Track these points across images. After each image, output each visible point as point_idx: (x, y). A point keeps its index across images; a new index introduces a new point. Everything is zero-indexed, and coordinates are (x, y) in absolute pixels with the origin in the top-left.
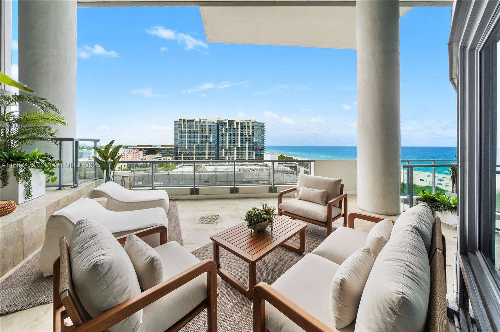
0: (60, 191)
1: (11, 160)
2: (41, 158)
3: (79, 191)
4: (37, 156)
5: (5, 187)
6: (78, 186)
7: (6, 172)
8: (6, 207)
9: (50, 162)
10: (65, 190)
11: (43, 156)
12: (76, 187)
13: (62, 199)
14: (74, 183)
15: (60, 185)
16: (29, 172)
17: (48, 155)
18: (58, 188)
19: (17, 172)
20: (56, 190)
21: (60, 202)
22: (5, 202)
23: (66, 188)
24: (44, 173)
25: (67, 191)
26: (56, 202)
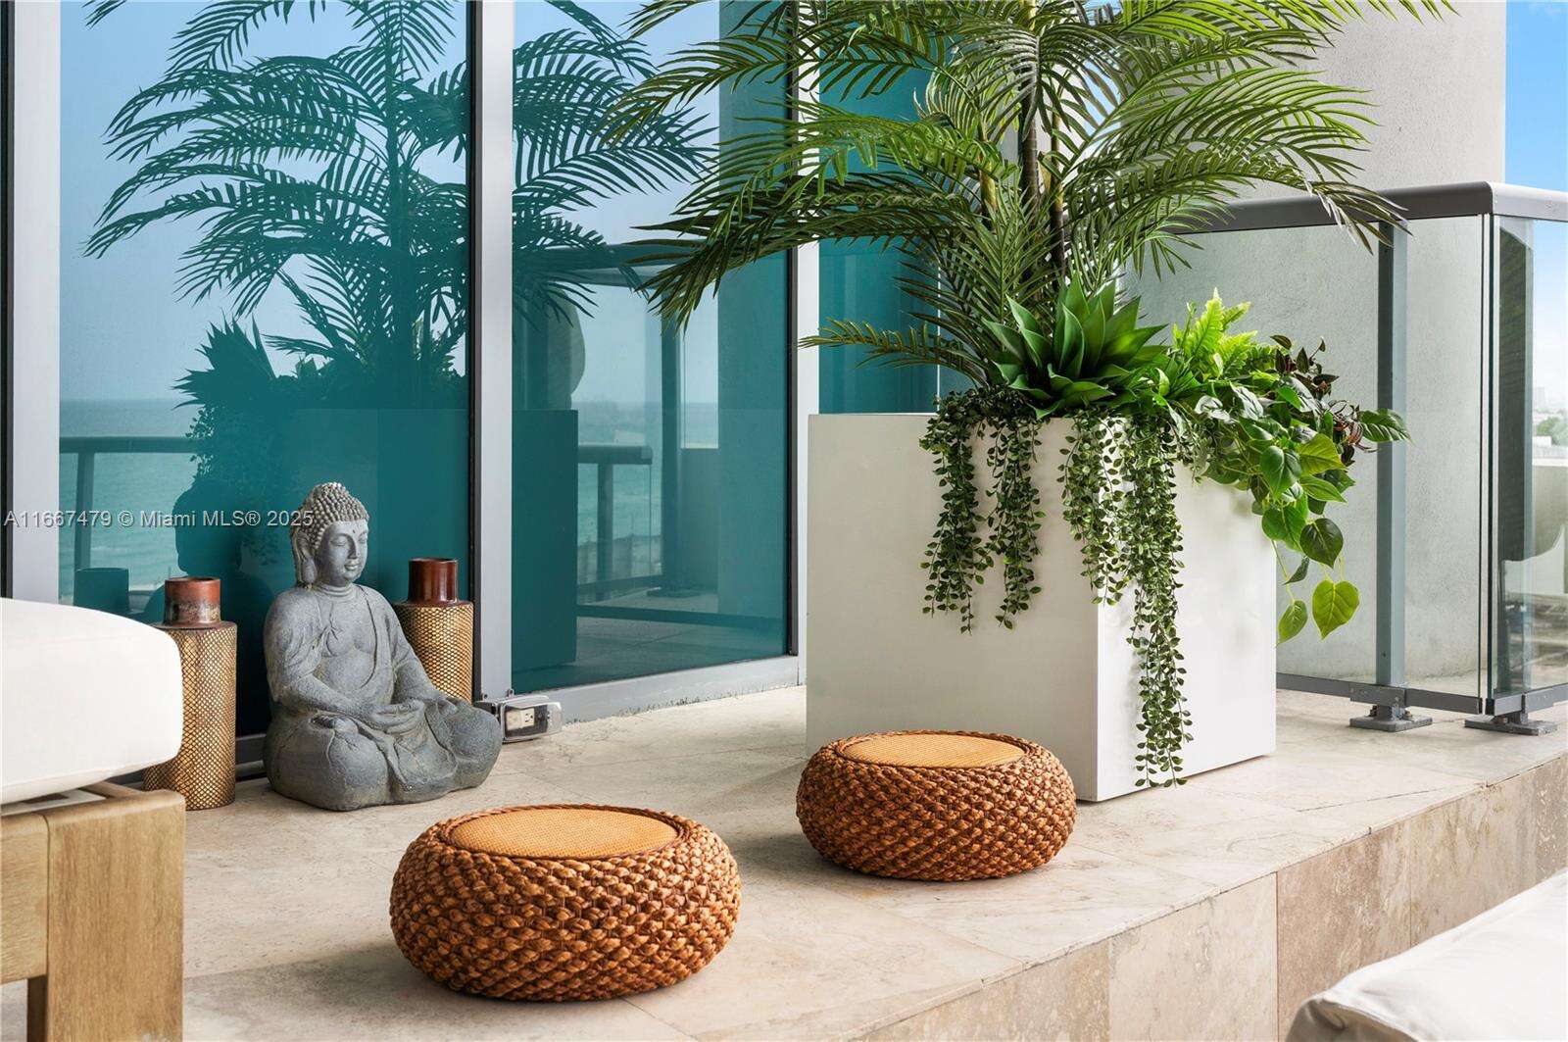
0: (1385, 741)
1: (1052, 375)
2: (1243, 382)
3: (1542, 772)
4: (1218, 360)
5: (1019, 618)
6: (1532, 716)
7: (1027, 484)
8: (1010, 795)
9: (1309, 419)
10: (1425, 738)
11: (1257, 360)
12: (1512, 725)
13: (1400, 825)
14: (1495, 685)
15: (1383, 678)
16: (1165, 504)
17: (1293, 354)
18: (1363, 710)
19: (1087, 491)
20: (1356, 724)
21: (1388, 853)
22: (1006, 756)
23: (1429, 722)
24: (1266, 528)
25: (1440, 757)
26: (1349, 849)
